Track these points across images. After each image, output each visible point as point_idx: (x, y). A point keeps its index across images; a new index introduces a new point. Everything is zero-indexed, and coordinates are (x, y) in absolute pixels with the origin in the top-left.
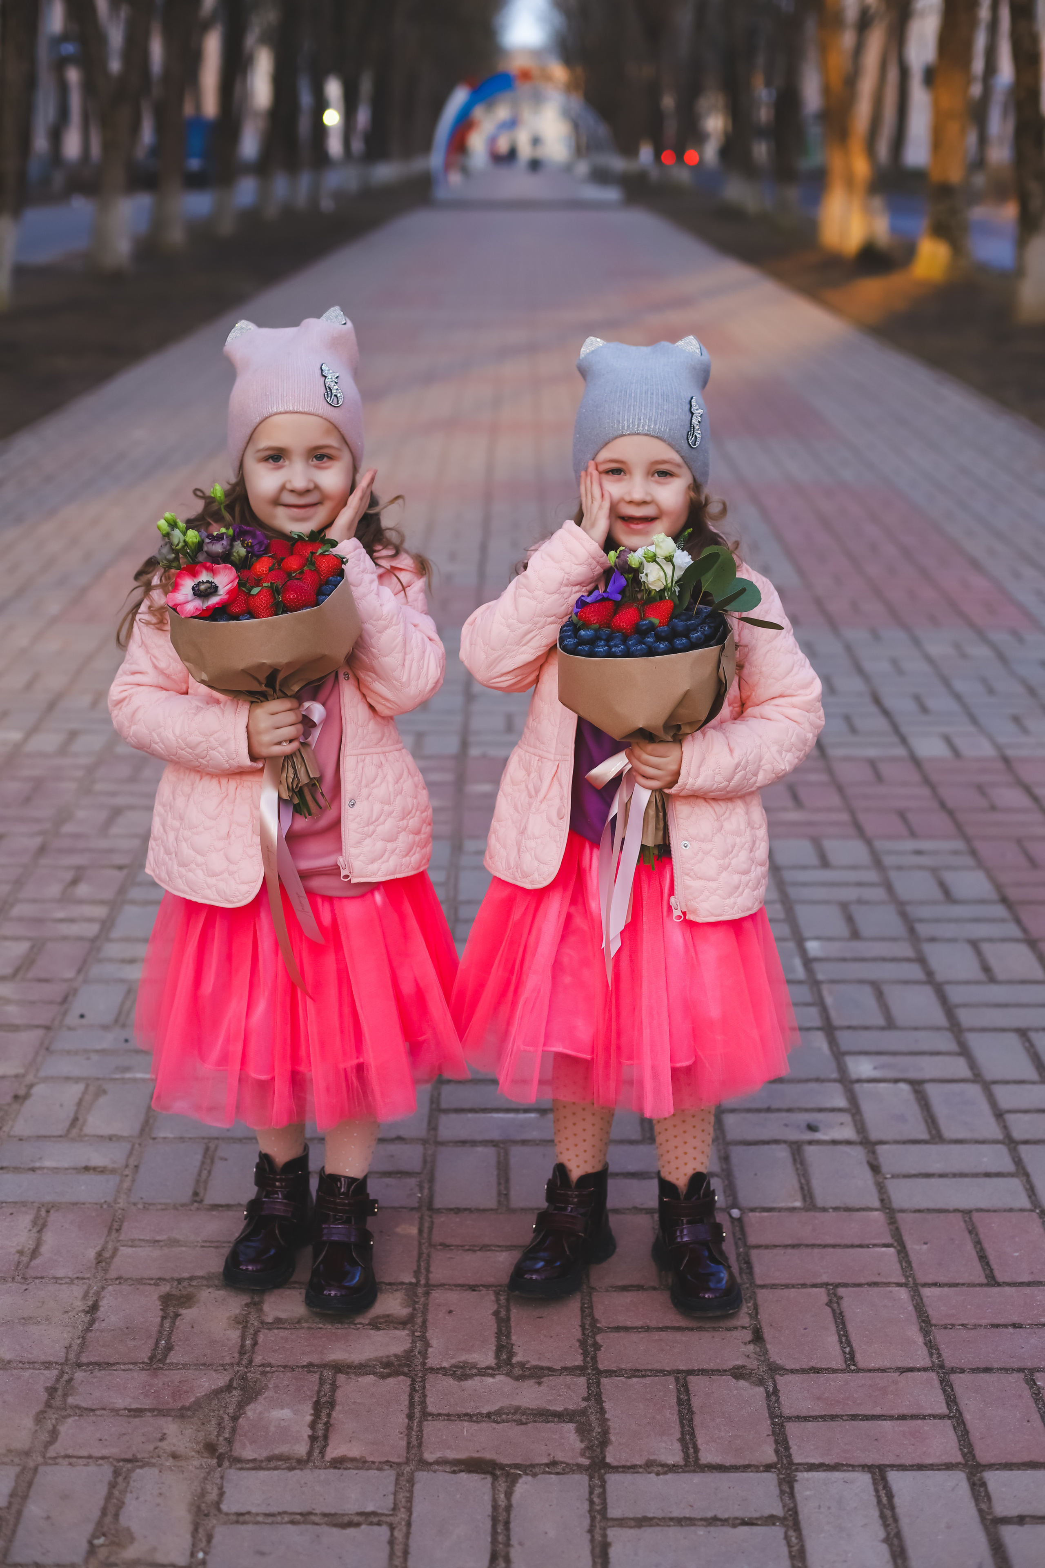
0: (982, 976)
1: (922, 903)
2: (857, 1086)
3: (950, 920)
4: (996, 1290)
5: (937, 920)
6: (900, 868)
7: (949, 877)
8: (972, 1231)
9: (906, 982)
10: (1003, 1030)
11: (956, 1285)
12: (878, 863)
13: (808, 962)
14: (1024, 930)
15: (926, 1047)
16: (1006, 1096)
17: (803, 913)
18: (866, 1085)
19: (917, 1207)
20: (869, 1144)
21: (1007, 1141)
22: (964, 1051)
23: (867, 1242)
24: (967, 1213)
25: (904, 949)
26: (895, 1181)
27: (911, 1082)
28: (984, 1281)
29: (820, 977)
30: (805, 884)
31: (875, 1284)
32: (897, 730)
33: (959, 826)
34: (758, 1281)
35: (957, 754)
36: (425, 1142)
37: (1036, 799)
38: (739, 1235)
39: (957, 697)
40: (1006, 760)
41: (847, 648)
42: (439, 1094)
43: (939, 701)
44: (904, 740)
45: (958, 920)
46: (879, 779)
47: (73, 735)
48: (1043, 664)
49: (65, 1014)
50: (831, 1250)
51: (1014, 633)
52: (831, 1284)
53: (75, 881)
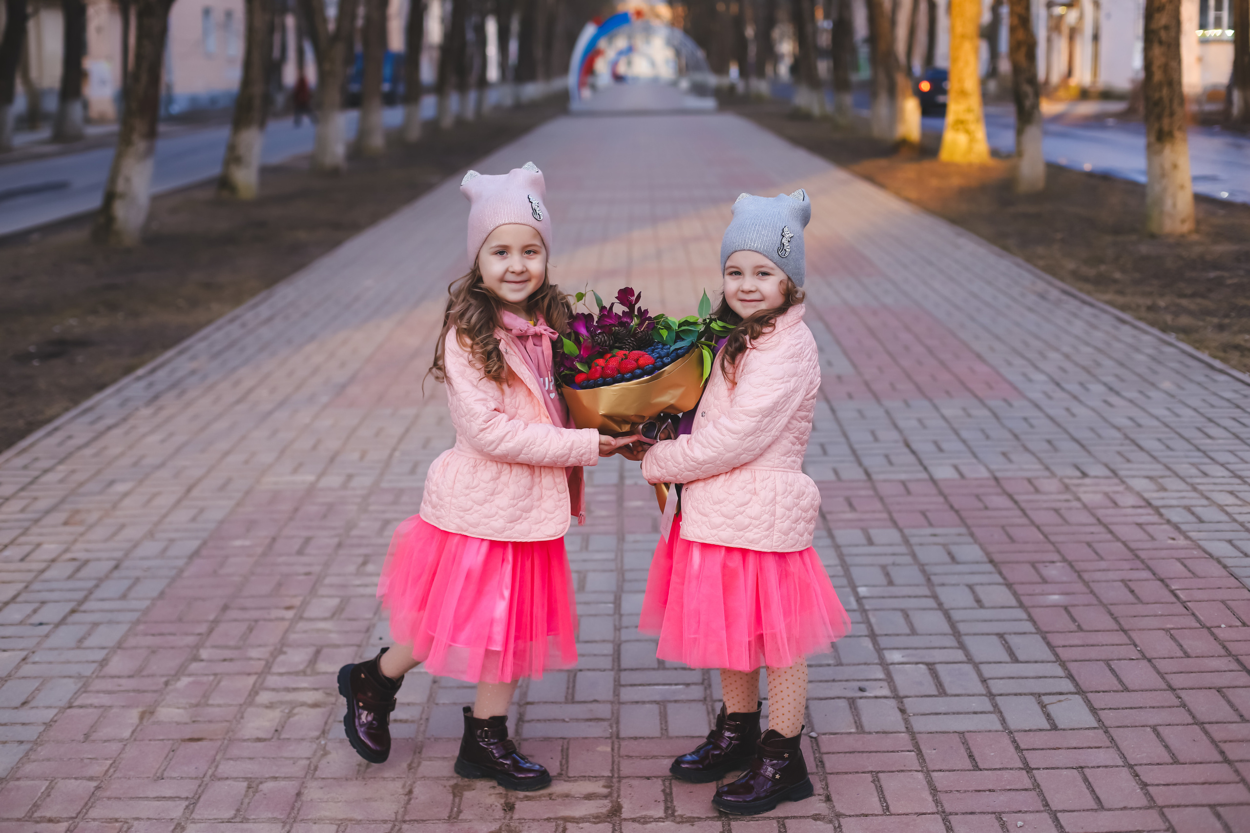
0: (975, 605)
1: (936, 564)
2: (891, 667)
3: (954, 574)
4: (979, 773)
5: (946, 574)
6: (921, 544)
7: (954, 549)
8: (965, 743)
9: (924, 609)
10: (988, 634)
11: (955, 770)
12: (906, 541)
13: (859, 599)
14: (1004, 578)
15: (937, 645)
16: (988, 671)
17: (855, 572)
18: (897, 666)
19: (930, 731)
20: (898, 697)
21: (988, 695)
22: (962, 646)
23: (897, 749)
24: (962, 733)
25: (925, 591)
26: (916, 717)
28: (971, 768)
29: (867, 607)
30: (857, 555)
31: (902, 771)
32: (921, 463)
33: (962, 519)
34: (828, 771)
35: (962, 476)
36: (612, 703)
37: (1016, 502)
38: (815, 747)
39: (964, 441)
40: (996, 479)
41: (887, 412)
42: (619, 677)
43: (952, 444)
44: (926, 469)
45: (959, 574)
46: (908, 492)
47: (350, 477)
48: (1025, 419)
49: (369, 638)
50: (874, 754)
51: (1006, 400)
52: (874, 772)
53: (365, 563)
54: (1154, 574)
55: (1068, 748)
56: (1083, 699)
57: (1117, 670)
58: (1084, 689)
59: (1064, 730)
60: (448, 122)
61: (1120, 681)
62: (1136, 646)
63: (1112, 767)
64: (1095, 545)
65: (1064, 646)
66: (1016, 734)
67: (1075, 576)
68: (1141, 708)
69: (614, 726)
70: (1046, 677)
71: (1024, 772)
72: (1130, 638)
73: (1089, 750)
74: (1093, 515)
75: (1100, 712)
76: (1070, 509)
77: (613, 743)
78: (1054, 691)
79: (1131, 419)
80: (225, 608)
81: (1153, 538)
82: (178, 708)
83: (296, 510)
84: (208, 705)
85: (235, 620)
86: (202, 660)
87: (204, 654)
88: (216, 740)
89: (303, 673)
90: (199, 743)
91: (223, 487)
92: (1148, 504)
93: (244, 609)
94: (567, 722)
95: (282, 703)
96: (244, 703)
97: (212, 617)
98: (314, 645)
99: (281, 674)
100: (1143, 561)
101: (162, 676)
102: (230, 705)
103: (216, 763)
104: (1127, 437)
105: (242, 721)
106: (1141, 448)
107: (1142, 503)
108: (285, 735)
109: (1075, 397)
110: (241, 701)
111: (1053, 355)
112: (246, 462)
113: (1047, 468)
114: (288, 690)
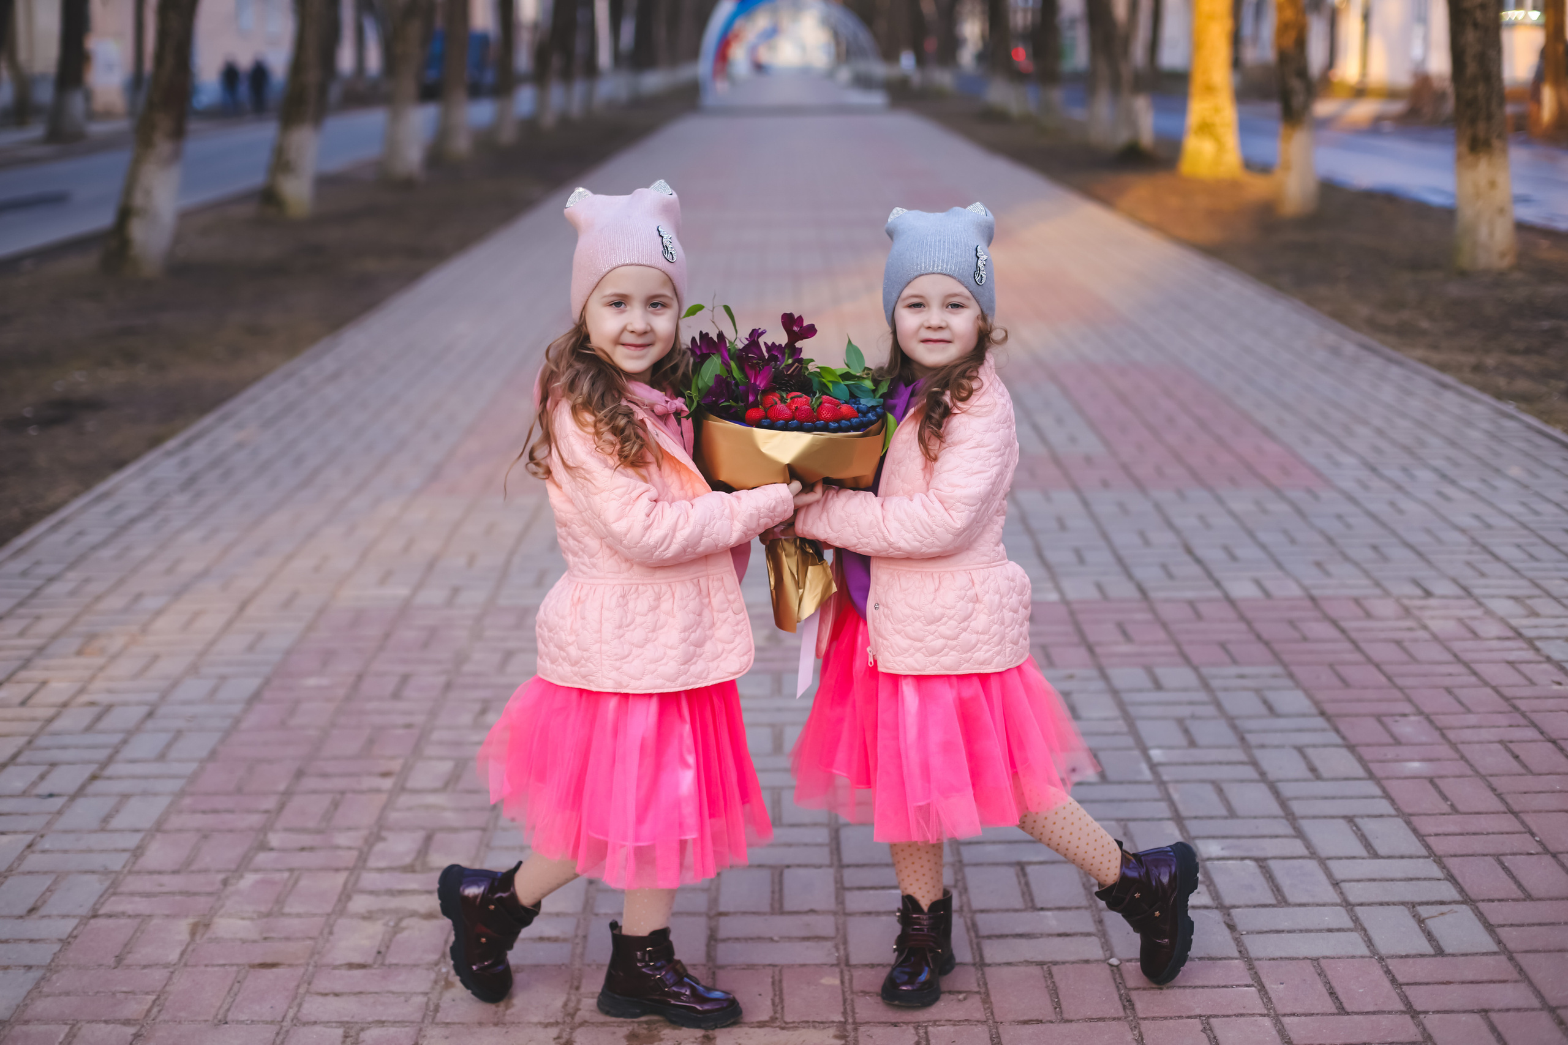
0: (1309, 775)
1: (1250, 717)
2: (1208, 865)
3: (1276, 731)
4: (1346, 1018)
5: (1265, 731)
6: (1226, 689)
7: (1271, 696)
8: (1321, 973)
9: (1242, 781)
10: (1332, 817)
11: (1312, 1014)
12: (1205, 685)
13: (1153, 766)
14: (1343, 738)
15: (1266, 832)
16: (1339, 869)
17: (1144, 727)
18: (1216, 862)
19: (1271, 956)
20: (1224, 909)
21: (1344, 904)
22: (1300, 834)
23: (1231, 983)
24: (1316, 960)
25: (1238, 755)
26: (1250, 936)
27: (1256, 860)
28: (1336, 1011)
29: (1165, 778)
30: (1142, 704)
31: (1242, 1015)
32: (1209, 574)
33: (1276, 655)
34: (1141, 1015)
35: (1267, 594)
36: (835, 913)
37: (1343, 631)
38: (1119, 980)
39: (1263, 547)
40: (1313, 599)
41: (1158, 507)
42: (842, 877)
43: (1247, 551)
44: (1218, 584)
45: (1283, 731)
46: (1199, 616)
47: (456, 591)
48: (1339, 517)
49: (497, 818)
50: (1200, 990)
51: (1309, 491)
52: (1204, 1016)
53: (483, 712)
54: (1542, 733)
55: (1463, 983)
56: (1473, 910)
57: (1512, 868)
58: (1473, 897)
59: (1453, 955)
60: (549, 120)
61: (1520, 885)
62: (1533, 835)
63: (1526, 1010)
64: (1458, 692)
65: (1437, 835)
66: (1389, 961)
67: (1436, 735)
68: (1553, 924)
69: (841, 947)
70: (1418, 879)
71: (1408, 1017)
72: (1523, 823)
73: (1492, 985)
74: (1448, 649)
75: (1499, 930)
76: (1415, 640)
77: (842, 972)
78: (1434, 899)
79: (1477, 517)
80: (300, 774)
81: (1532, 683)
82: (243, 919)
83: (387, 636)
84: (283, 915)
85: (314, 792)
86: (272, 849)
87: (274, 840)
88: (297, 965)
89: (410, 869)
90: (274, 970)
91: (288, 604)
92: (1519, 635)
93: (325, 775)
94: (777, 942)
95: (384, 912)
96: (333, 912)
97: (282, 787)
98: (423, 828)
99: (381, 870)
100: (1523, 715)
101: (219, 871)
102: (314, 915)
103: (298, 1000)
104: (1475, 542)
105: (331, 938)
106: (1497, 558)
107: (1511, 634)
108: (391, 959)
109: (1399, 488)
110: (328, 908)
111: (1362, 431)
112: (317, 569)
113: (1378, 584)
114: (392, 893)
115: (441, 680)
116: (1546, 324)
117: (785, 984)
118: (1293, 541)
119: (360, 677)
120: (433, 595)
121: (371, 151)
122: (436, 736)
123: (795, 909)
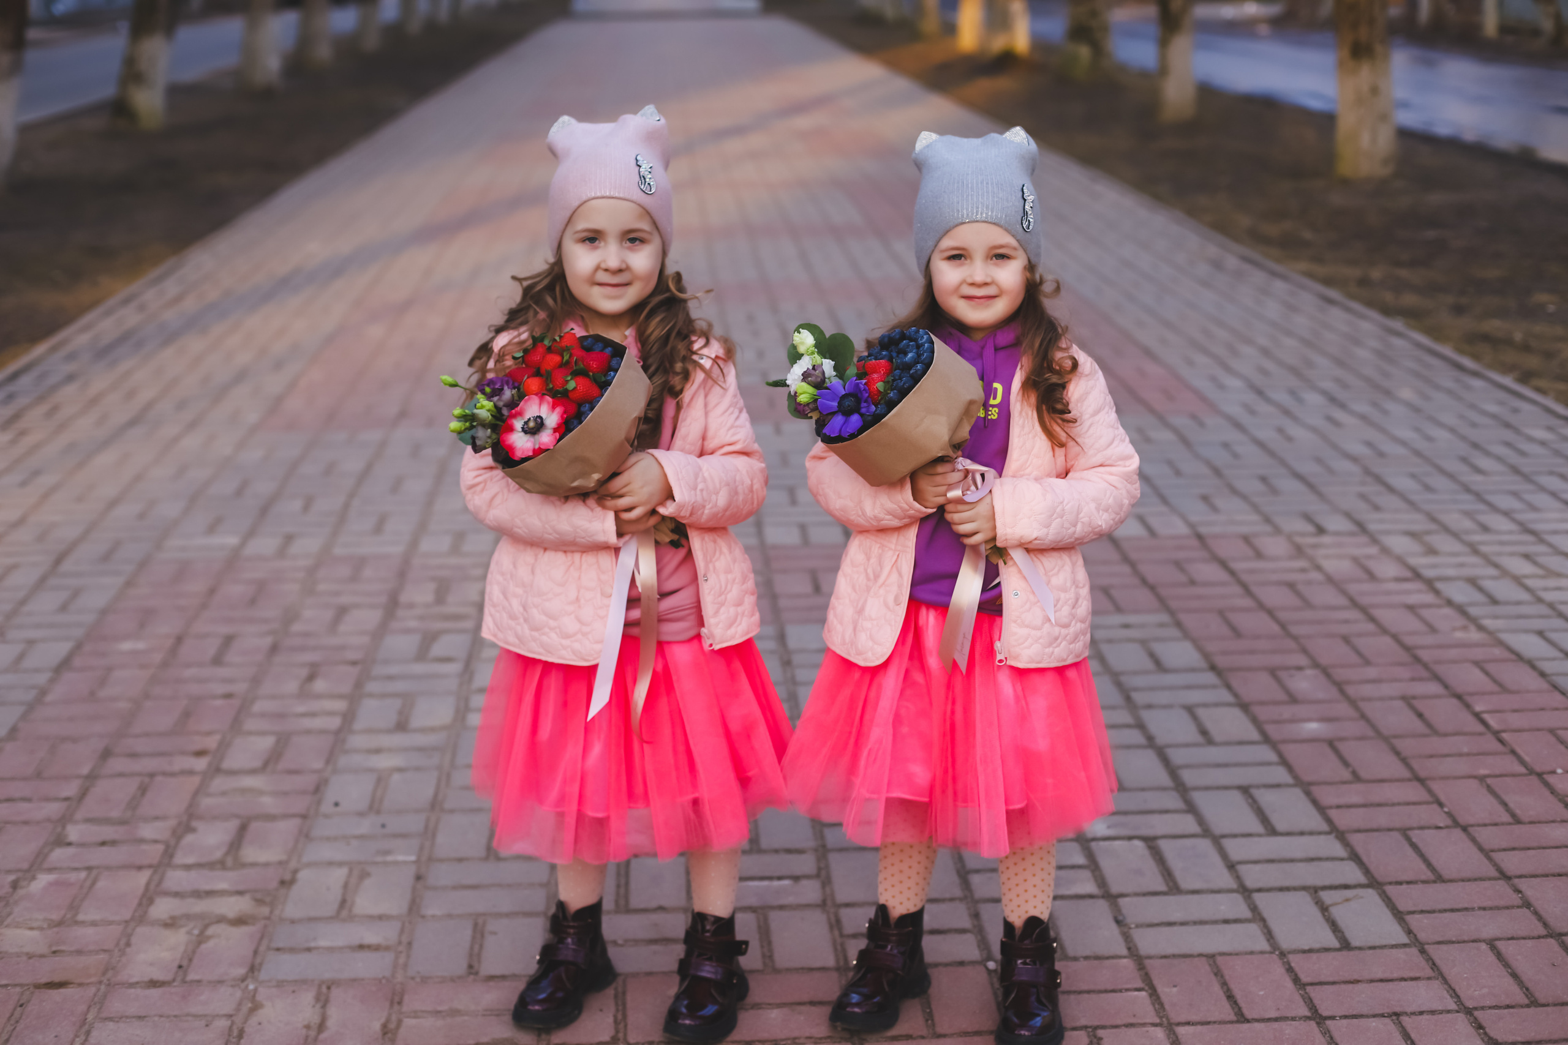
0: (1199, 739)
1: (1135, 673)
2: (1093, 844)
3: (1163, 688)
4: (1246, 1026)
5: (1152, 689)
6: (1110, 641)
7: (1158, 648)
8: (1218, 973)
9: (1128, 747)
10: (1227, 788)
11: (1208, 1023)
14: (1236, 695)
15: (1154, 806)
16: (1236, 849)
18: (1102, 843)
19: (1163, 953)
20: (1112, 898)
21: (1241, 890)
22: (1191, 808)
23: (1119, 987)
24: (1211, 957)
25: (1125, 717)
26: (1140, 930)
27: (1146, 839)
28: (1234, 1018)
31: (1131, 1025)
33: (1162, 601)
35: (1152, 532)
37: (1232, 573)
40: (1200, 537)
45: (1171, 688)
47: (289, 539)
48: (1226, 445)
49: (319, 802)
50: (1086, 996)
51: (1194, 417)
52: (1090, 1027)
53: (311, 678)
54: (1446, 686)
55: (1372, 981)
56: (1380, 895)
57: (1421, 845)
58: (1380, 879)
59: (1360, 948)
61: (1429, 865)
62: (1441, 805)
63: (1441, 1012)
64: (1357, 641)
65: (1338, 807)
66: (1291, 957)
67: (1334, 692)
68: (1466, 909)
70: (1319, 859)
71: (1313, 1024)
72: (1430, 791)
73: (1403, 983)
74: (1344, 593)
75: (1408, 918)
76: (1309, 583)
78: (1337, 882)
79: (1369, 444)
80: (106, 754)
81: (1433, 629)
82: (31, 929)
83: (212, 591)
84: (77, 923)
85: (121, 775)
86: (69, 844)
87: (74, 832)
88: (88, 984)
89: (220, 865)
90: (62, 990)
91: (107, 557)
92: (1417, 575)
93: (134, 755)
94: (622, 946)
95: (188, 917)
96: (132, 918)
97: (85, 770)
98: (237, 816)
99: (188, 867)
100: (1426, 666)
101: (9, 872)
102: (111, 923)
103: (86, 1027)
104: (1367, 472)
105: (128, 950)
106: (1391, 489)
107: (1408, 574)
108: (192, 976)
109: (1286, 412)
110: (127, 915)
111: (1246, 350)
112: (142, 516)
113: (1268, 520)
114: (198, 894)
115: (268, 641)
116: (1431, 234)
117: (629, 997)
118: (1178, 473)
119: (179, 640)
120: (265, 544)
121: (229, 61)
122: (258, 707)
123: (642, 906)
